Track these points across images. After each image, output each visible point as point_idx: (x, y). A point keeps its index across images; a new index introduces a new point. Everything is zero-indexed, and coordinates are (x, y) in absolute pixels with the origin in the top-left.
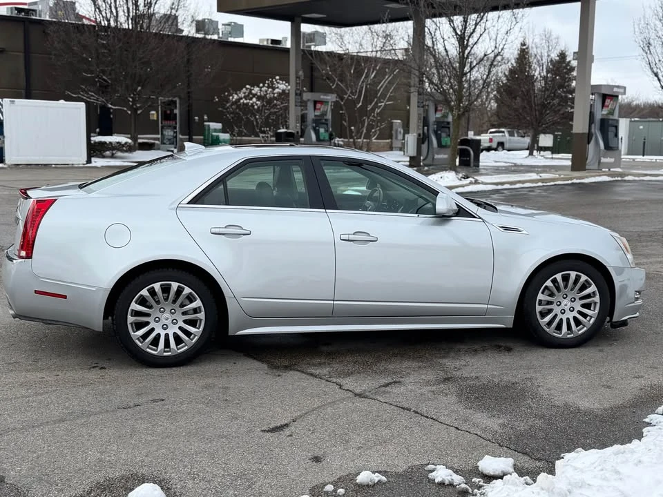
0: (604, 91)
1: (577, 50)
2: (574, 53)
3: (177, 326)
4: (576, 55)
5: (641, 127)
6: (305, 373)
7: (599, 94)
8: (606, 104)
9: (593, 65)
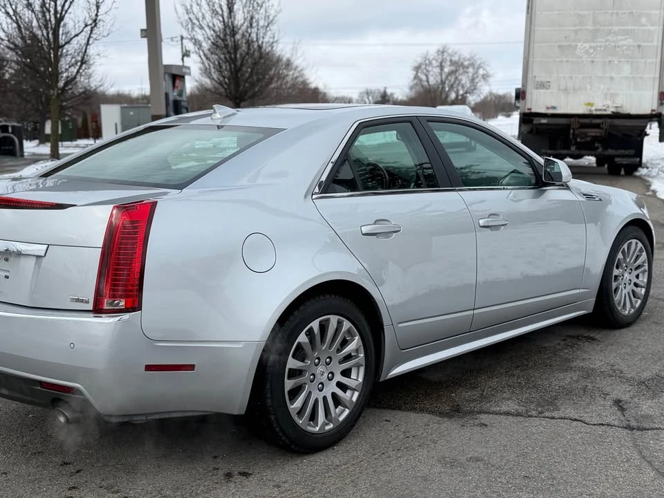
0: (175, 72)
1: (145, 27)
2: (142, 30)
3: (334, 382)
4: (143, 32)
5: (132, 113)
6: (490, 413)
7: (169, 74)
8: (176, 85)
9: (163, 44)
